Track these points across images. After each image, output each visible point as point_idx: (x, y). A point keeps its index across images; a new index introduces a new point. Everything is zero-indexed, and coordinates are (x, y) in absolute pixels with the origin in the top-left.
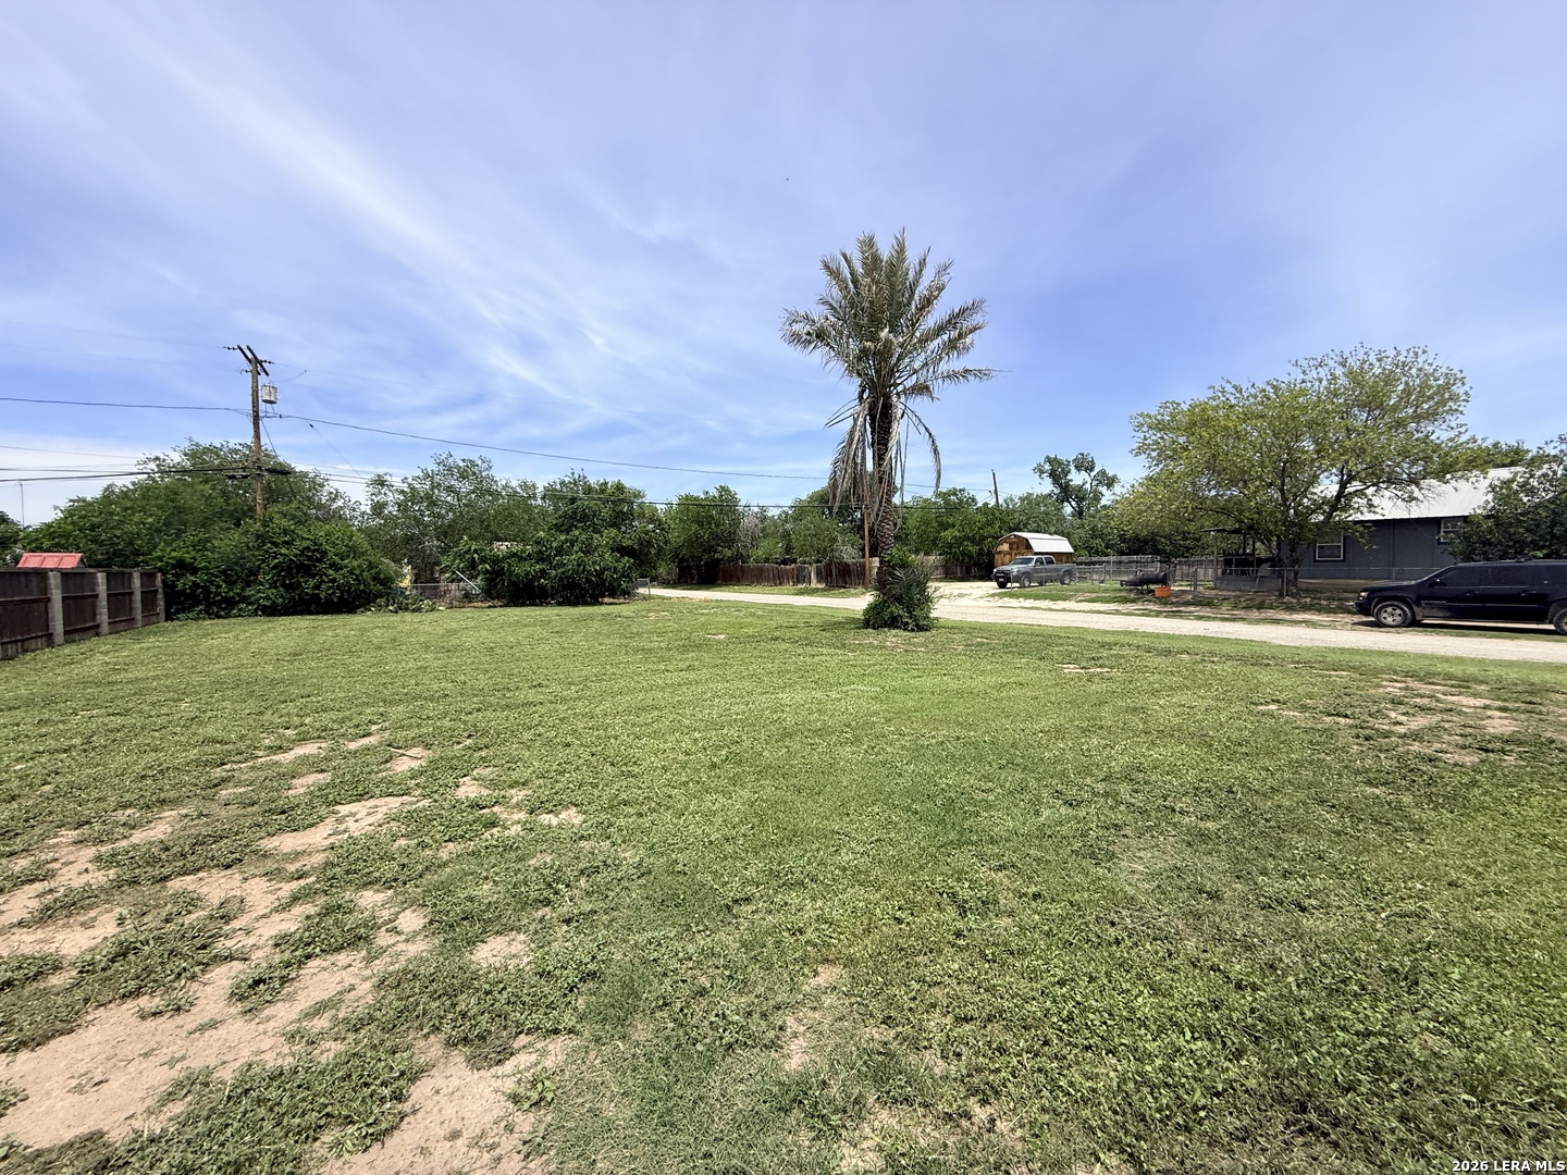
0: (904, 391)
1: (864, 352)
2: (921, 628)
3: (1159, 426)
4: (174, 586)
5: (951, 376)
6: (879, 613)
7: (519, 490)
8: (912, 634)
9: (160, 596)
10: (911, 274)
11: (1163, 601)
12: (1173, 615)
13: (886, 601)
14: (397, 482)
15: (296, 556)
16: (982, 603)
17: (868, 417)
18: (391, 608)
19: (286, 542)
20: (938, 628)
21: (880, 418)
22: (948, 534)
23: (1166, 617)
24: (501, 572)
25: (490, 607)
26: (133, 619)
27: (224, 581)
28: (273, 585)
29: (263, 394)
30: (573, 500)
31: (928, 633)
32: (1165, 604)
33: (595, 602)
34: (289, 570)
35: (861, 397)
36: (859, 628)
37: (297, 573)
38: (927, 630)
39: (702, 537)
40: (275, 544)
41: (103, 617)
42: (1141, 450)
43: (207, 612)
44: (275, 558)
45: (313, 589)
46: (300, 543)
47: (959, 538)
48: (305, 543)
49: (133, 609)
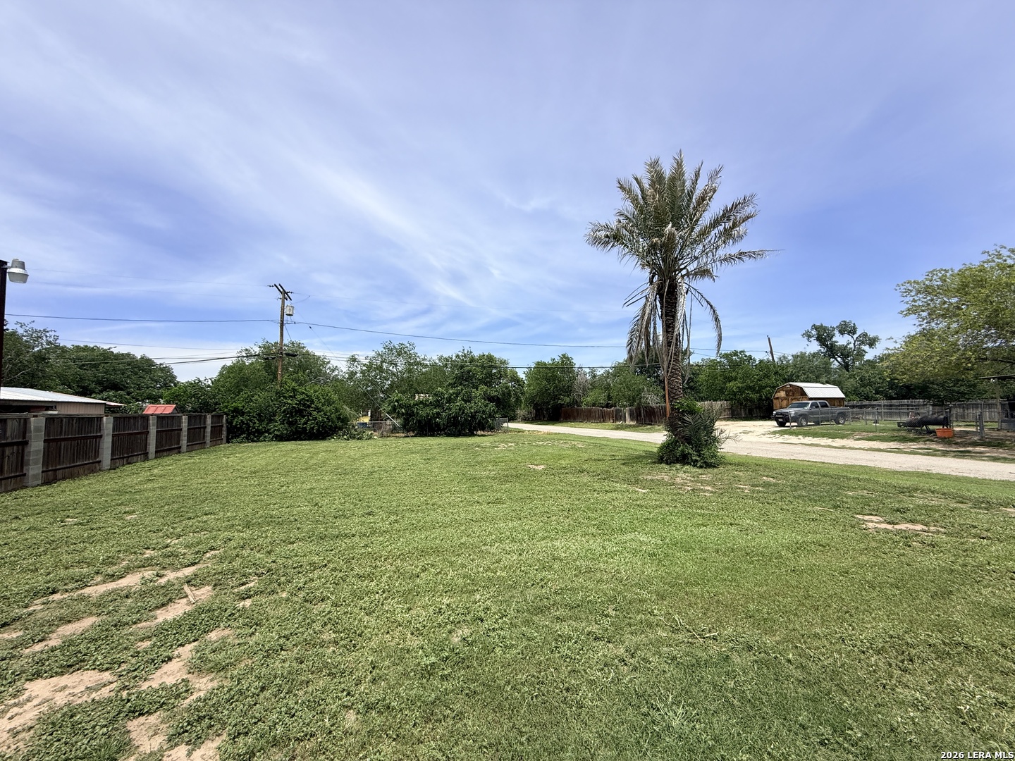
0: (688, 274)
1: (653, 246)
2: (709, 465)
3: (928, 290)
4: (231, 423)
5: (729, 259)
6: (671, 451)
7: (437, 361)
8: (700, 471)
9: (224, 428)
10: (688, 184)
11: (947, 440)
12: (963, 455)
13: (677, 441)
14: (362, 359)
15: (296, 404)
16: (765, 439)
17: (658, 296)
18: (345, 437)
19: (291, 396)
20: (726, 464)
21: (668, 295)
22: (732, 385)
23: (954, 457)
24: (412, 414)
25: (405, 437)
26: (205, 443)
27: (258, 420)
28: (282, 423)
29: (287, 311)
30: (462, 367)
31: (715, 470)
32: (950, 444)
33: (472, 434)
34: (291, 413)
35: (651, 282)
36: (655, 463)
37: (296, 414)
38: (715, 467)
39: (549, 389)
40: (285, 397)
41: (184, 442)
42: (912, 311)
43: (247, 438)
44: (284, 406)
45: (303, 424)
46: (299, 397)
47: (742, 387)
48: (302, 397)
49: (205, 437)
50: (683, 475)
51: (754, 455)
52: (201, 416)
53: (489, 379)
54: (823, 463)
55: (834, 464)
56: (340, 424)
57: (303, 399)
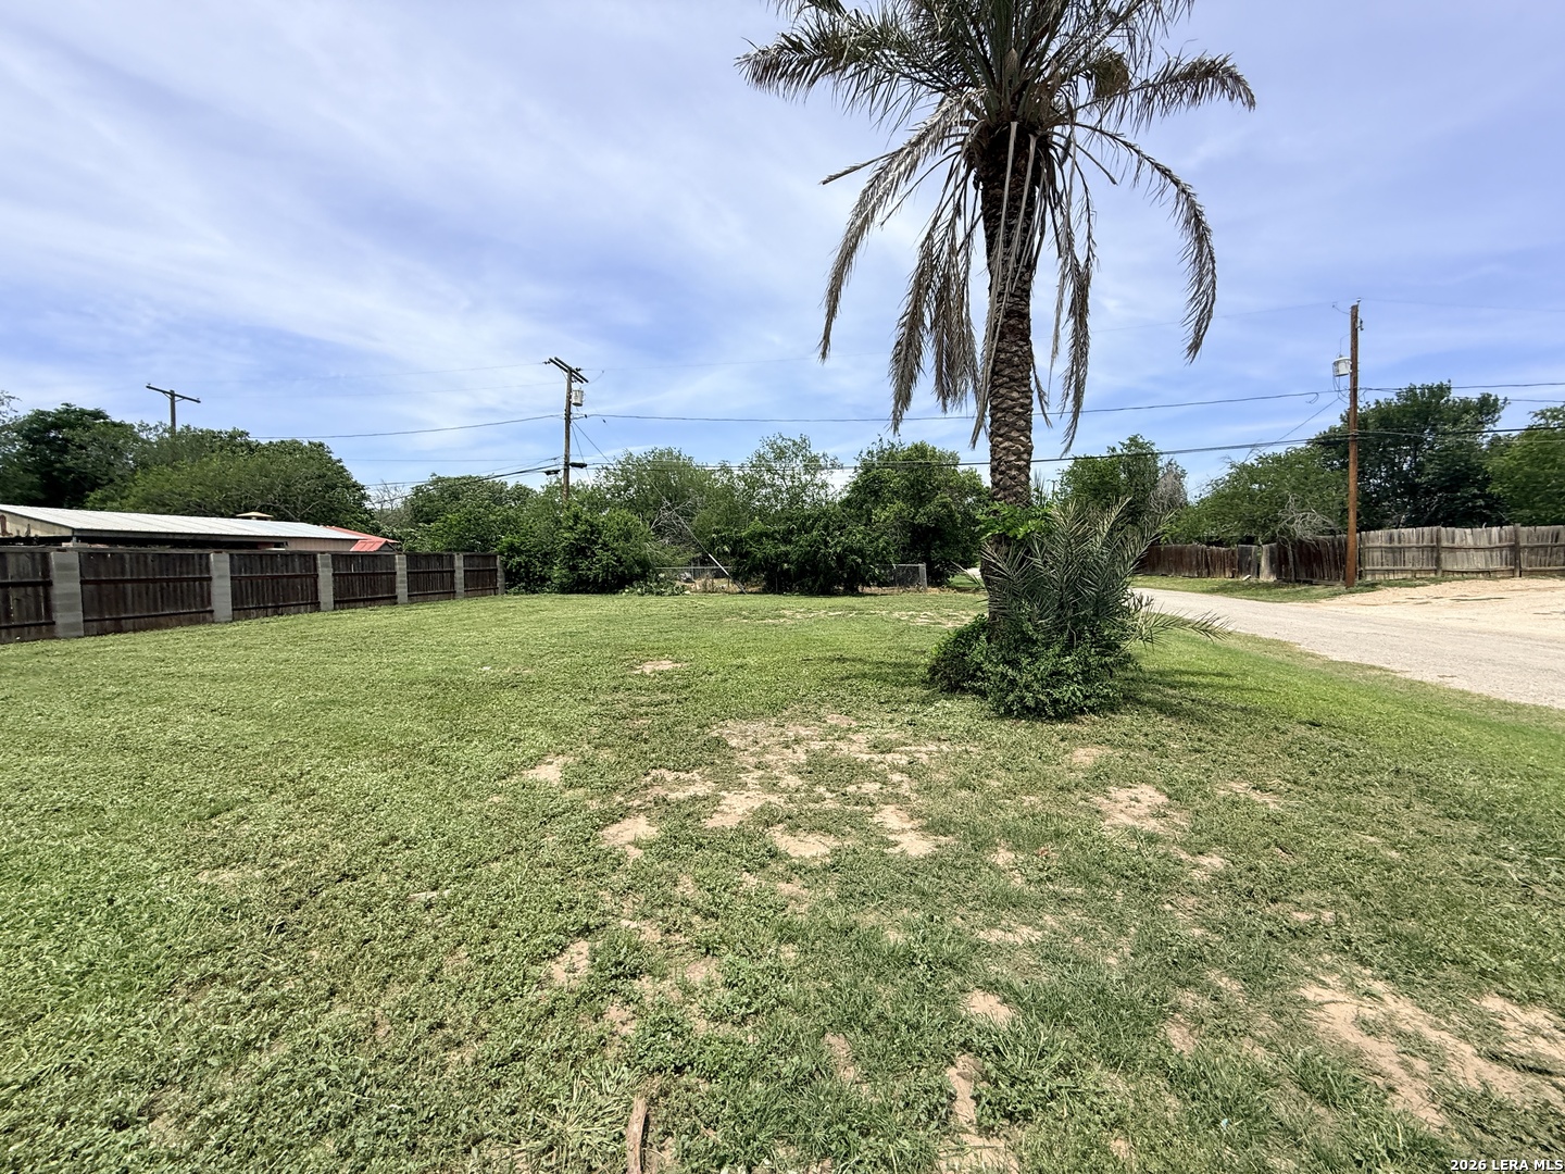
4: (506, 565)
9: (500, 573)
15: (575, 539)
18: (640, 590)
19: (571, 527)
24: (745, 555)
26: (453, 592)
28: (563, 566)
33: (850, 592)
34: (572, 553)
37: (577, 555)
40: (564, 529)
41: (402, 590)
43: (526, 588)
44: (564, 542)
45: (587, 570)
46: (581, 527)
48: (584, 527)
49: (453, 584)
52: (442, 555)
56: (638, 570)
57: (586, 531)
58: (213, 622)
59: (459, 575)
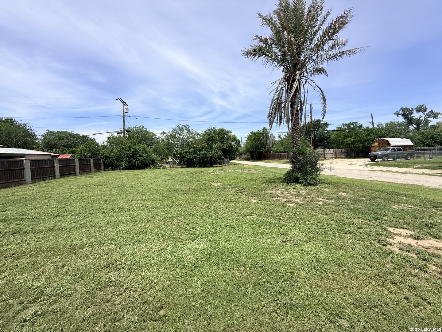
2: (310, 184)
4: (105, 162)
6: (291, 176)
9: (102, 164)
13: (295, 170)
15: (131, 154)
16: (361, 168)
18: (153, 168)
19: (128, 150)
22: (348, 140)
24: (183, 157)
25: (181, 167)
26: (91, 171)
27: (116, 161)
28: (126, 162)
29: (126, 111)
30: (210, 135)
34: (129, 157)
37: (131, 158)
40: (126, 150)
41: (78, 171)
43: (112, 169)
44: (126, 154)
45: (134, 163)
46: (132, 150)
47: (353, 141)
48: (133, 150)
49: (90, 168)
50: (292, 190)
51: (348, 177)
52: (87, 159)
53: (222, 141)
54: (388, 182)
55: (395, 183)
56: (151, 162)
57: (134, 151)
58: (26, 184)
59: (92, 165)
